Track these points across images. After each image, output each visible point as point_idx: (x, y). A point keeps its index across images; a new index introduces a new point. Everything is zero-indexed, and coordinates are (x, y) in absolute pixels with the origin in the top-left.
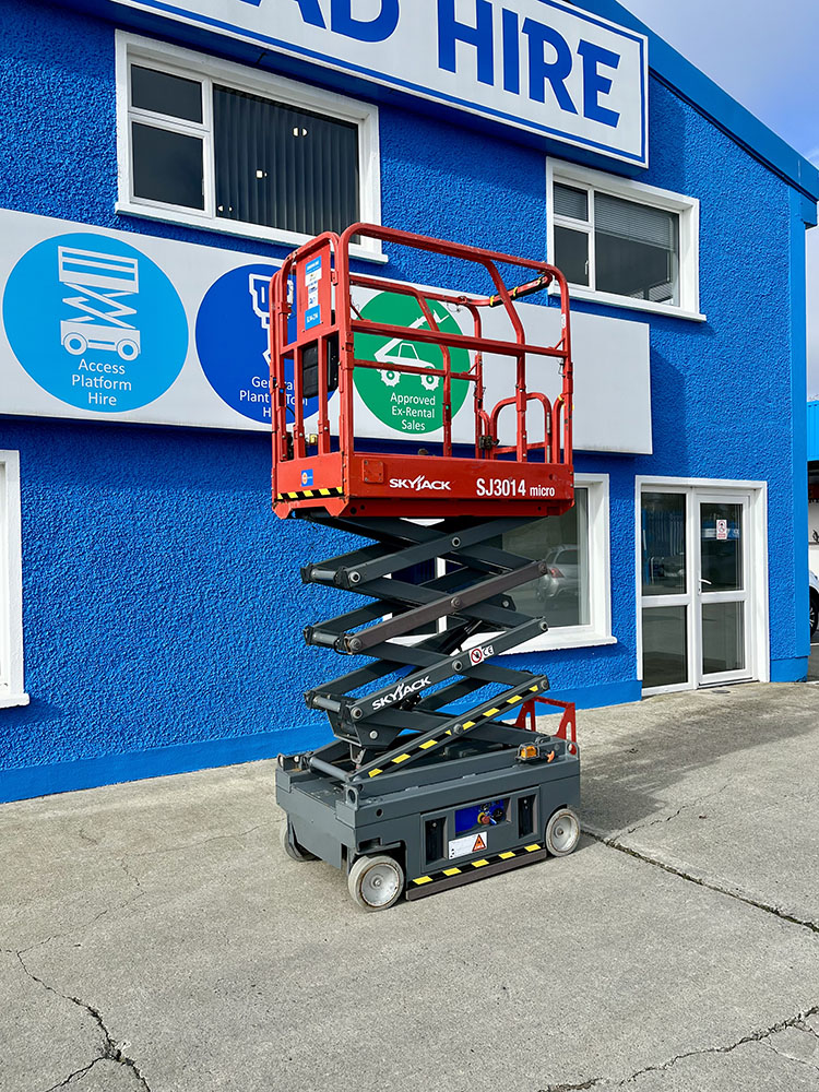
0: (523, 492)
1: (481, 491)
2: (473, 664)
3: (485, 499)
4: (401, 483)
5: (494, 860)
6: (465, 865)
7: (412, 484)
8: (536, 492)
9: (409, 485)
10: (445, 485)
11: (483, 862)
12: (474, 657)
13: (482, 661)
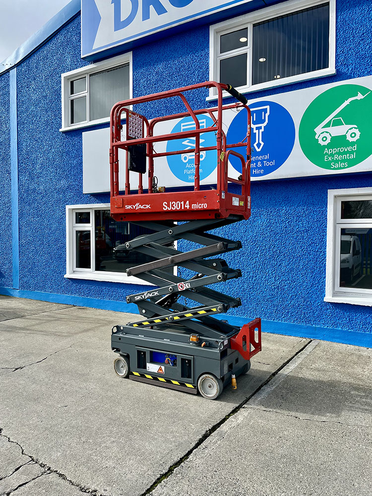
0: (188, 207)
1: (165, 208)
2: (179, 290)
3: (168, 212)
4: (130, 207)
5: (169, 381)
6: (155, 377)
7: (134, 207)
8: (195, 206)
9: (133, 207)
10: (148, 206)
11: (163, 380)
12: (180, 287)
13: (184, 289)
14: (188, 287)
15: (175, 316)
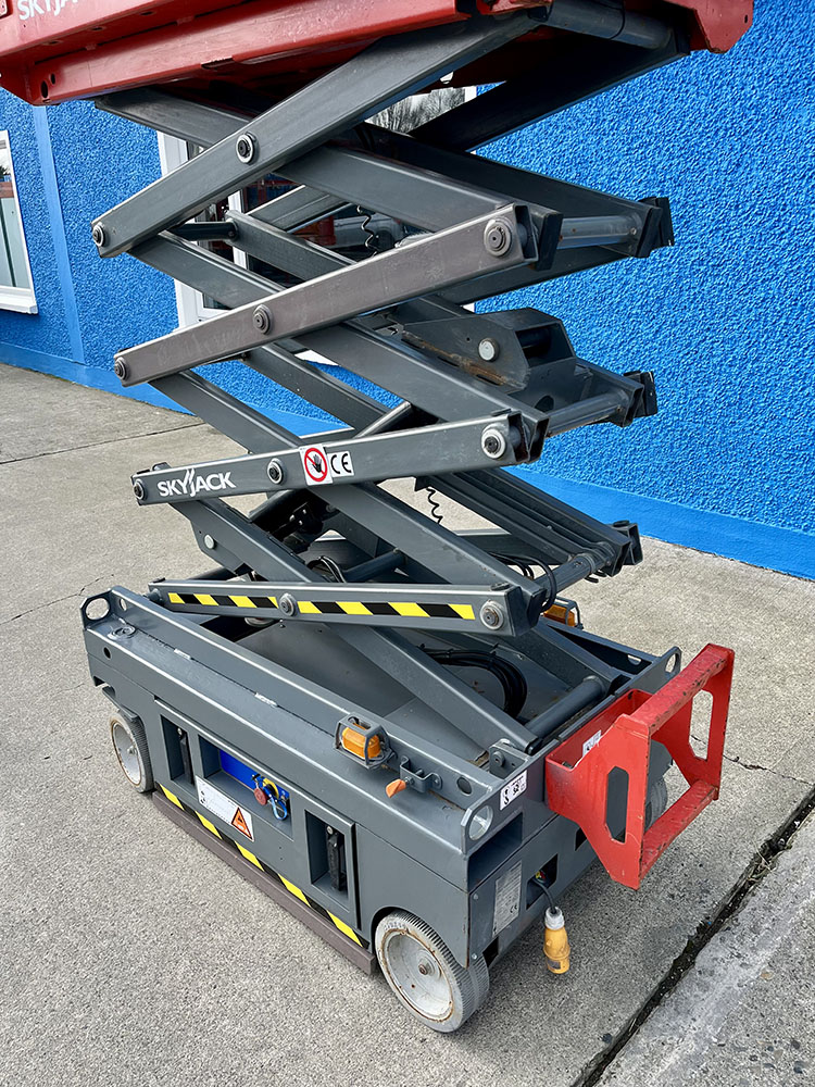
2: (311, 482)
5: (271, 874)
6: (228, 836)
12: (309, 464)
13: (328, 480)
14: (344, 473)
15: (304, 596)
